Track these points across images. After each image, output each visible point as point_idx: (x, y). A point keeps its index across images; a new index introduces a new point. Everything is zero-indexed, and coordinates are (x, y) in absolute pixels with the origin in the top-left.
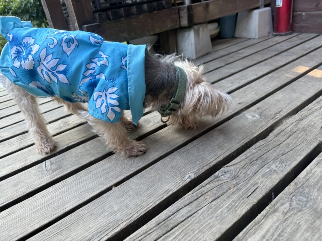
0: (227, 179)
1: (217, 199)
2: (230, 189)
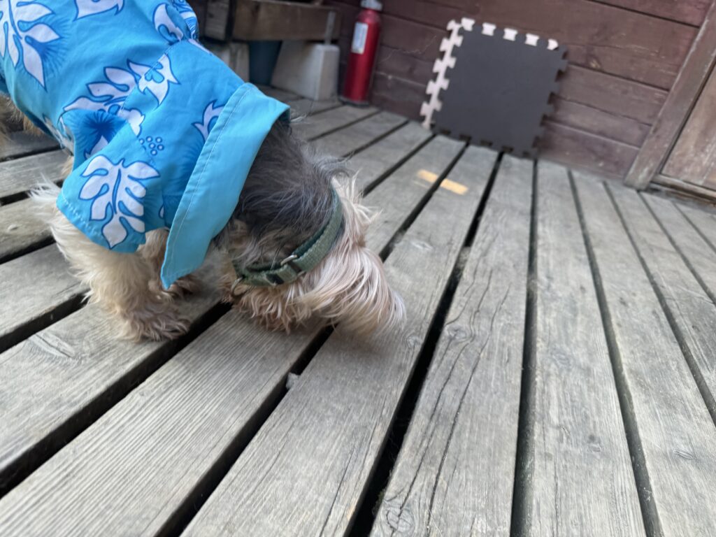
0: (464, 340)
1: (475, 368)
2: (480, 354)
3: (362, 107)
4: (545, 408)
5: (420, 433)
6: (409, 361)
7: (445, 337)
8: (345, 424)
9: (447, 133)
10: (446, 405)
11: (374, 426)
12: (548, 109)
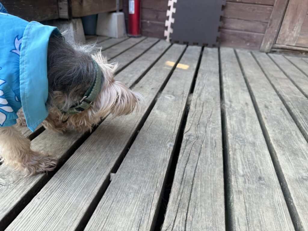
0: (193, 140)
1: (200, 153)
2: (202, 145)
3: (138, 37)
4: (236, 167)
5: (176, 193)
6: (168, 155)
7: (184, 140)
8: (139, 195)
9: (177, 42)
10: (188, 175)
11: (153, 194)
12: (221, 24)
